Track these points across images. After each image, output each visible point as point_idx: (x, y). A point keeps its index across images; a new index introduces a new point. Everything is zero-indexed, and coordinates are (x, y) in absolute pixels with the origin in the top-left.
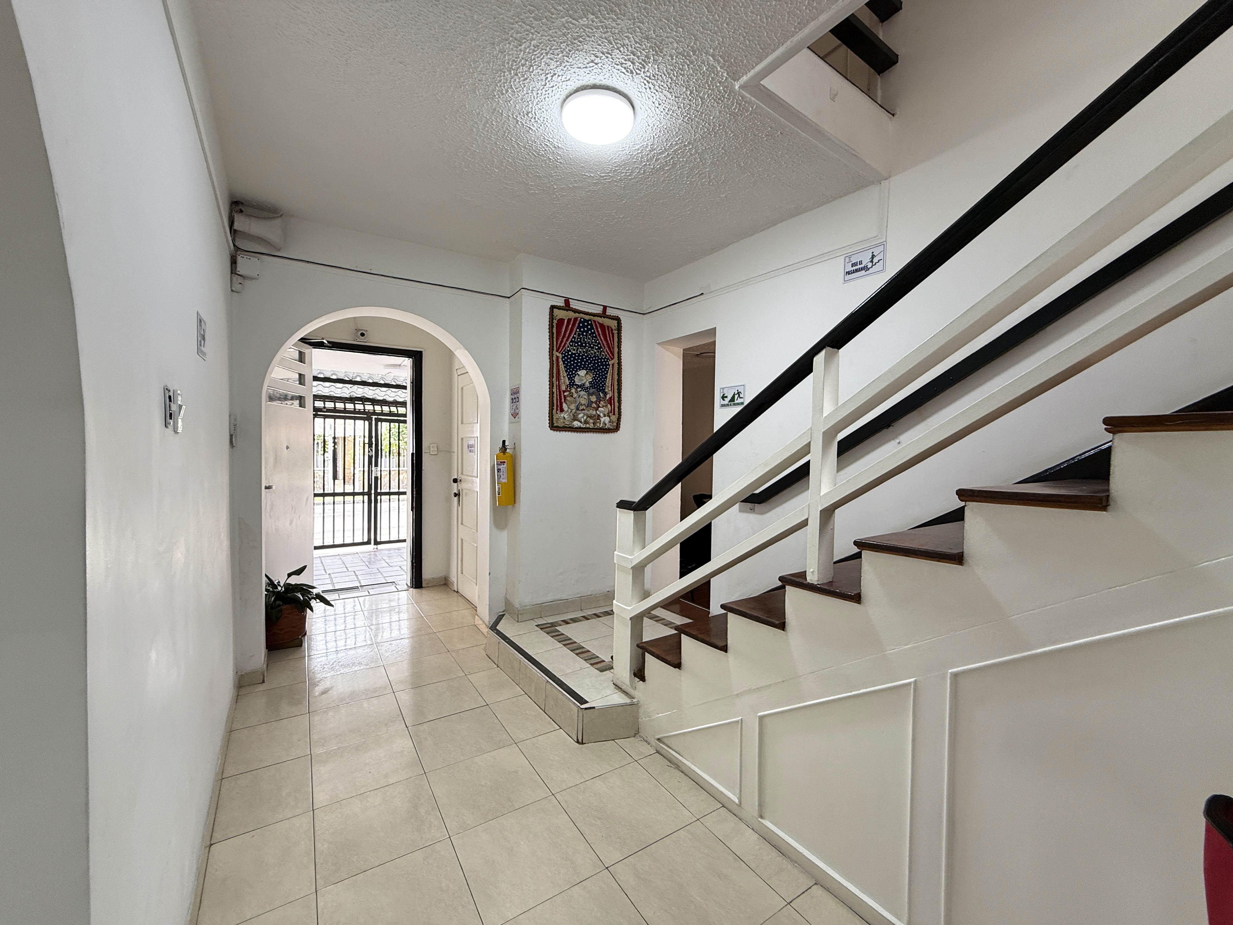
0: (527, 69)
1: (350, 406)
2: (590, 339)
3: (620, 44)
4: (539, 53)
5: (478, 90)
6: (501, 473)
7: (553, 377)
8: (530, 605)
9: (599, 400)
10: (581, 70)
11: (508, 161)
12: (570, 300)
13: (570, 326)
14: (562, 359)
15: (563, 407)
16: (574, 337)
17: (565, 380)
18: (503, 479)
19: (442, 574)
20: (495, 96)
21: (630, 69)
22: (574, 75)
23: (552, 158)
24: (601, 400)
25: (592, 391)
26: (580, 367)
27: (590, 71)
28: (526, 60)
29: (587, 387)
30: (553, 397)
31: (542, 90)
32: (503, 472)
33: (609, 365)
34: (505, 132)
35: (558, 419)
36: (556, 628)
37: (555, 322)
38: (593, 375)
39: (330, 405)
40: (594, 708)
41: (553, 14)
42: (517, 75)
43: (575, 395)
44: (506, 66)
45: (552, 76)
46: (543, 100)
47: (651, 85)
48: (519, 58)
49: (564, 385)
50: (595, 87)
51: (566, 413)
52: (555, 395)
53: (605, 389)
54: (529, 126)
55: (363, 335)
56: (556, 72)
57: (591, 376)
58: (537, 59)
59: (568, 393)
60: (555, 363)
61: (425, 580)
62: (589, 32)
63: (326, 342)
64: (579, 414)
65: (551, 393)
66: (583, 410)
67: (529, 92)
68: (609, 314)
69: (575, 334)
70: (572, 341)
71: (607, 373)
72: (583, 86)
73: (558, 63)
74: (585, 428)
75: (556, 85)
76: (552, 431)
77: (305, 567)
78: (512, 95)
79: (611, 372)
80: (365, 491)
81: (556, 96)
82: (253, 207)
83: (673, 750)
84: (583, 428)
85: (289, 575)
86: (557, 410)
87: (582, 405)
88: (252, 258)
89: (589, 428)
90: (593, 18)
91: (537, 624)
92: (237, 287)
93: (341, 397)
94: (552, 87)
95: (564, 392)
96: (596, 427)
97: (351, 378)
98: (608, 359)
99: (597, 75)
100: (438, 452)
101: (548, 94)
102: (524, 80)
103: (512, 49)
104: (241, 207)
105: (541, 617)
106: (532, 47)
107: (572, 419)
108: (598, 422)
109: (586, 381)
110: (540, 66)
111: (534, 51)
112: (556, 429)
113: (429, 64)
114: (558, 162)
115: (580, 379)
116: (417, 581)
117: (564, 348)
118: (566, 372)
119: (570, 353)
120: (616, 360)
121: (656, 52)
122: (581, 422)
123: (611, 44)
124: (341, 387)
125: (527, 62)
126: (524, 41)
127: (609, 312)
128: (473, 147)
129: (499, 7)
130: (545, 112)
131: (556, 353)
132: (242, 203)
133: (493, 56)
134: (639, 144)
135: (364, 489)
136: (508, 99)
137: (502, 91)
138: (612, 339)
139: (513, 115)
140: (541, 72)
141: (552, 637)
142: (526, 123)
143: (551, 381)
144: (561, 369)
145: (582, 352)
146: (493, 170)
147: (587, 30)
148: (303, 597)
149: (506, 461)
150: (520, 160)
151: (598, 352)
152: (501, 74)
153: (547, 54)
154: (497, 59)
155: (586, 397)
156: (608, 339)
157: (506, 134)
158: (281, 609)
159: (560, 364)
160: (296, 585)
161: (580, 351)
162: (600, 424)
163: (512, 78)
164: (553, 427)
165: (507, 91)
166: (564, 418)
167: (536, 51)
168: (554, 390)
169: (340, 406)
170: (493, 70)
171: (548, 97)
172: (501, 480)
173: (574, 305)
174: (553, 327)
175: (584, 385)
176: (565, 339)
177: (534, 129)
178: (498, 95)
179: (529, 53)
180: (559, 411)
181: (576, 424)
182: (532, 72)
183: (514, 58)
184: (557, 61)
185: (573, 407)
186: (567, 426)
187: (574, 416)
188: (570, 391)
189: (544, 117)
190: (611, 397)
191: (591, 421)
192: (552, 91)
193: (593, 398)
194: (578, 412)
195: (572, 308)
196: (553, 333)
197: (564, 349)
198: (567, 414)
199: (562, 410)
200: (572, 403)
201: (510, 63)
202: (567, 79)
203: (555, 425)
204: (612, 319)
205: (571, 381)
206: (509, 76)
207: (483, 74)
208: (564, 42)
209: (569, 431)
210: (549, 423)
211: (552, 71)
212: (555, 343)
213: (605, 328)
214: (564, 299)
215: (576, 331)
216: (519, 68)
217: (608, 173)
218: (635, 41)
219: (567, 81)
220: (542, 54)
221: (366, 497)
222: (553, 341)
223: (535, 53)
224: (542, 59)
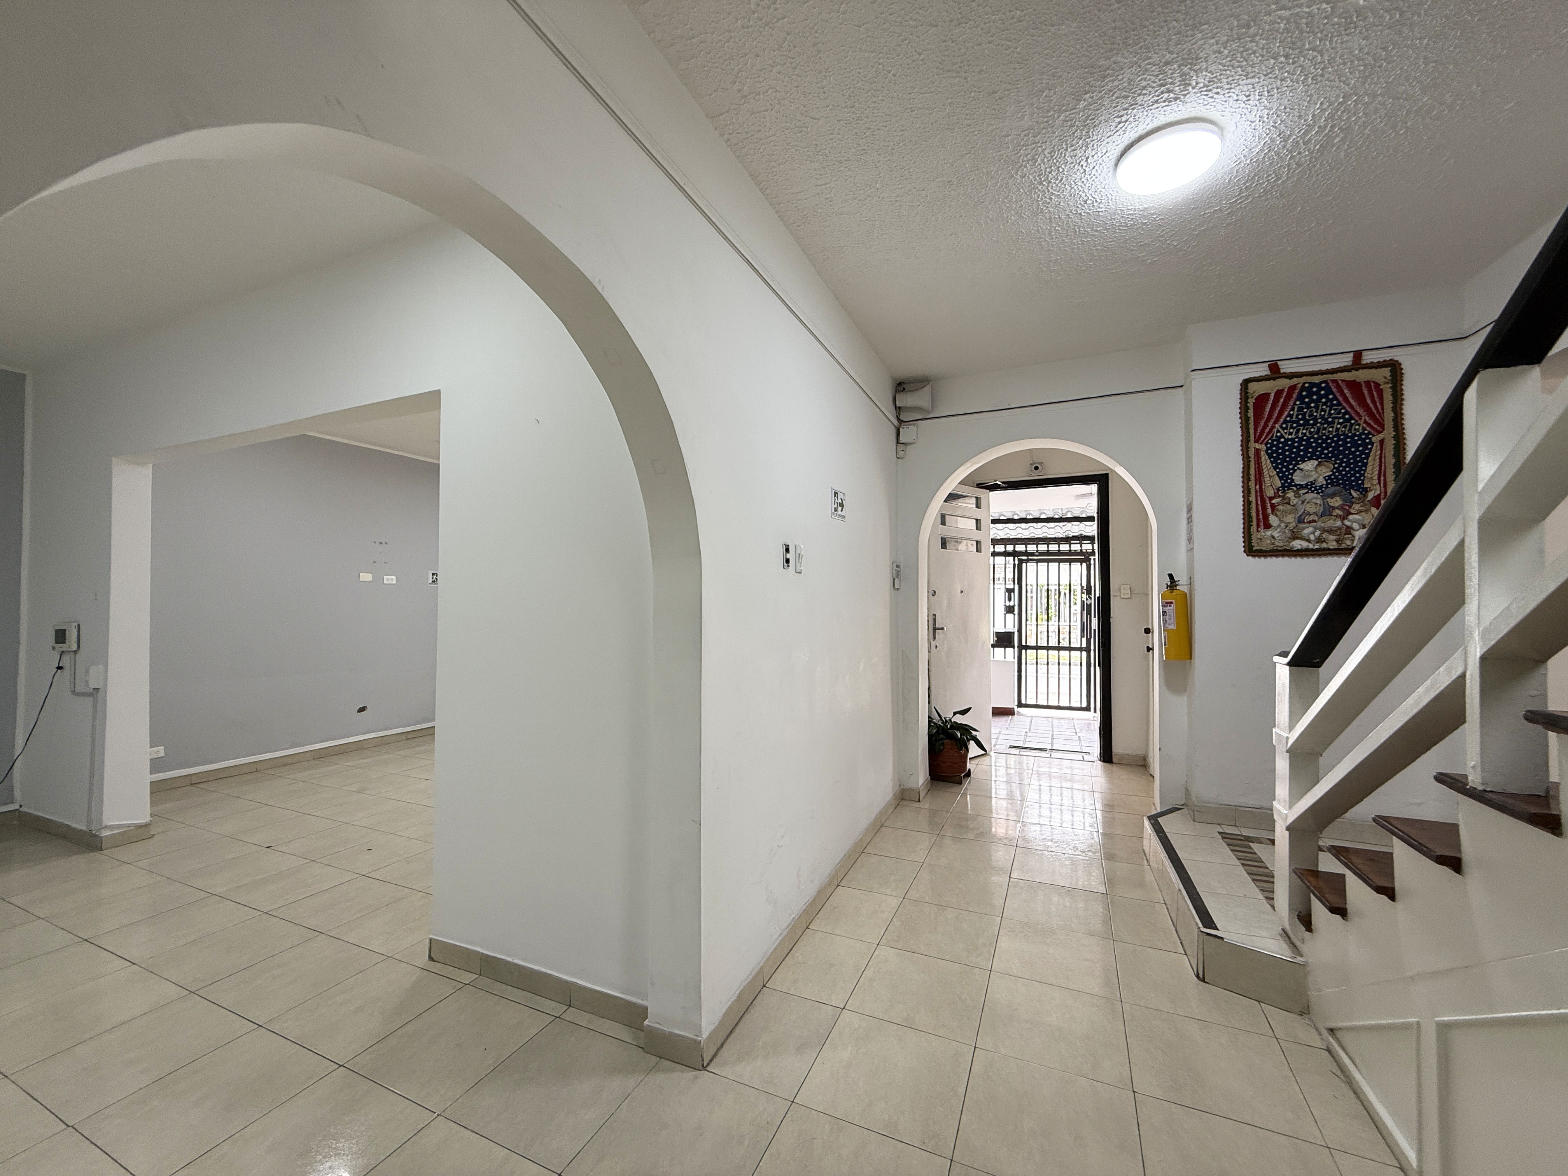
0: (1056, 172)
1: (1065, 547)
2: (1325, 411)
3: (1139, 90)
4: (1058, 154)
5: (1024, 214)
6: (1167, 617)
7: (1249, 480)
8: (1216, 803)
9: (1349, 502)
10: (1114, 137)
11: (1097, 250)
12: (1279, 363)
13: (1282, 400)
14: (1267, 451)
15: (1271, 522)
16: (1290, 415)
17: (1272, 481)
18: (1170, 624)
19: (1140, 752)
20: (1042, 209)
21: (1171, 98)
22: (1108, 145)
23: (1147, 221)
24: (1353, 503)
25: (1331, 489)
26: (1305, 456)
27: (1124, 131)
28: (1051, 167)
29: (1321, 487)
30: (1249, 509)
31: (1084, 177)
32: (1170, 615)
33: (1372, 444)
34: (1074, 229)
35: (1261, 539)
36: (1251, 844)
37: (1251, 401)
38: (1334, 465)
39: (1043, 548)
40: (1222, 938)
41: (1048, 122)
42: (1050, 182)
43: (1294, 501)
44: (1036, 183)
45: (1086, 161)
46: (1093, 183)
47: (1215, 90)
48: (1042, 170)
49: (1271, 488)
50: (1140, 139)
51: (1276, 530)
52: (1254, 505)
53: (1363, 484)
54: (1095, 210)
55: (1036, 468)
56: (1087, 156)
57: (1328, 467)
58: (1060, 160)
59: (1279, 500)
60: (1252, 459)
61: (1115, 754)
62: (1094, 107)
63: (1001, 484)
64: (1304, 529)
65: (1247, 504)
66: (1314, 521)
67: (1073, 186)
68: (1369, 361)
69: (1293, 409)
70: (1285, 422)
71: (1367, 458)
72: (1128, 145)
73: (1084, 148)
74: (1317, 550)
75: (1096, 164)
76: (1250, 557)
77: (969, 709)
78: (1059, 198)
79: (1379, 452)
80: (1083, 646)
81: (1103, 172)
82: (911, 382)
83: (1347, 1054)
84: (1312, 550)
85: (955, 713)
86: (1258, 526)
87: (1310, 515)
88: (909, 427)
89: (1329, 549)
90: (1090, 95)
91: (1221, 831)
92: (901, 454)
93: (1055, 538)
94: (1094, 167)
95: (1271, 499)
96: (1343, 546)
97: (1061, 516)
98: (1369, 433)
99: (1136, 128)
100: (1131, 596)
101: (1094, 175)
102: (1061, 181)
103: (1031, 168)
104: (904, 386)
105: (1236, 826)
106: (1048, 155)
107: (1290, 538)
108: (1348, 538)
109: (1318, 477)
110: (1067, 163)
111: (1052, 157)
112: (1258, 554)
113: (972, 222)
114: (1158, 221)
115: (1305, 474)
116: (1107, 755)
117: (1271, 435)
118: (1275, 470)
119: (1282, 440)
120: (1389, 432)
121: (1190, 64)
122: (1309, 541)
123: (1128, 97)
124: (1053, 526)
125: (1053, 168)
126: (1036, 157)
127: (1367, 358)
128: (1052, 257)
129: (997, 152)
130: (1103, 190)
131: (1253, 445)
132: (904, 383)
133: (1018, 184)
134: (1257, 146)
135: (1081, 645)
136: (1057, 204)
137: (1046, 201)
138: (1377, 400)
139: (1071, 212)
140: (1072, 165)
141: (1232, 850)
142: (1090, 210)
143: (1246, 486)
144: (1264, 467)
145: (1307, 434)
146: (1087, 264)
147: (1092, 107)
148: (961, 735)
149: (1173, 601)
150: (1110, 242)
151: (1345, 427)
152: (1035, 191)
153: (1066, 150)
154: (1024, 184)
155: (1318, 502)
156: (1369, 401)
157: (1077, 230)
158: (944, 743)
159: (1263, 459)
160: (961, 724)
161: (1302, 433)
162: (1353, 541)
163: (1047, 187)
164: (1251, 550)
165: (1051, 199)
166: (1273, 537)
167: (1054, 155)
168: (1252, 498)
169: (1054, 548)
170: (1026, 193)
171: (1096, 178)
172: (1167, 626)
173: (1286, 368)
174: (1247, 409)
175: (1314, 484)
176: (1272, 421)
177: (1103, 210)
178: (1045, 206)
179: (1048, 161)
180: (1262, 527)
181: (1298, 544)
182: (1064, 171)
183: (1038, 174)
184: (1081, 148)
185: (1290, 519)
186: (1279, 548)
187: (1293, 532)
188: (1284, 496)
189: (1106, 195)
190: (1379, 495)
191: (1332, 537)
192: (1097, 170)
193: (1337, 502)
194: (1302, 525)
195: (1284, 373)
196: (1247, 419)
197: (1269, 437)
198: (1279, 530)
199: (1268, 526)
200: (1286, 513)
201: (1038, 178)
202: (1104, 152)
203: (1254, 549)
204: (1376, 368)
205: (1286, 482)
206: (1044, 187)
207: (1020, 201)
208: (1077, 131)
209: (1283, 556)
210: (1244, 547)
211: (1083, 158)
212: (1252, 431)
213: (1361, 385)
214: (1267, 364)
215: (1295, 404)
216: (1048, 176)
217: (1239, 195)
218: (1154, 76)
219: (1105, 154)
220: (1062, 153)
221: (1084, 653)
222: (1248, 429)
223: (1054, 158)
224: (1065, 156)
